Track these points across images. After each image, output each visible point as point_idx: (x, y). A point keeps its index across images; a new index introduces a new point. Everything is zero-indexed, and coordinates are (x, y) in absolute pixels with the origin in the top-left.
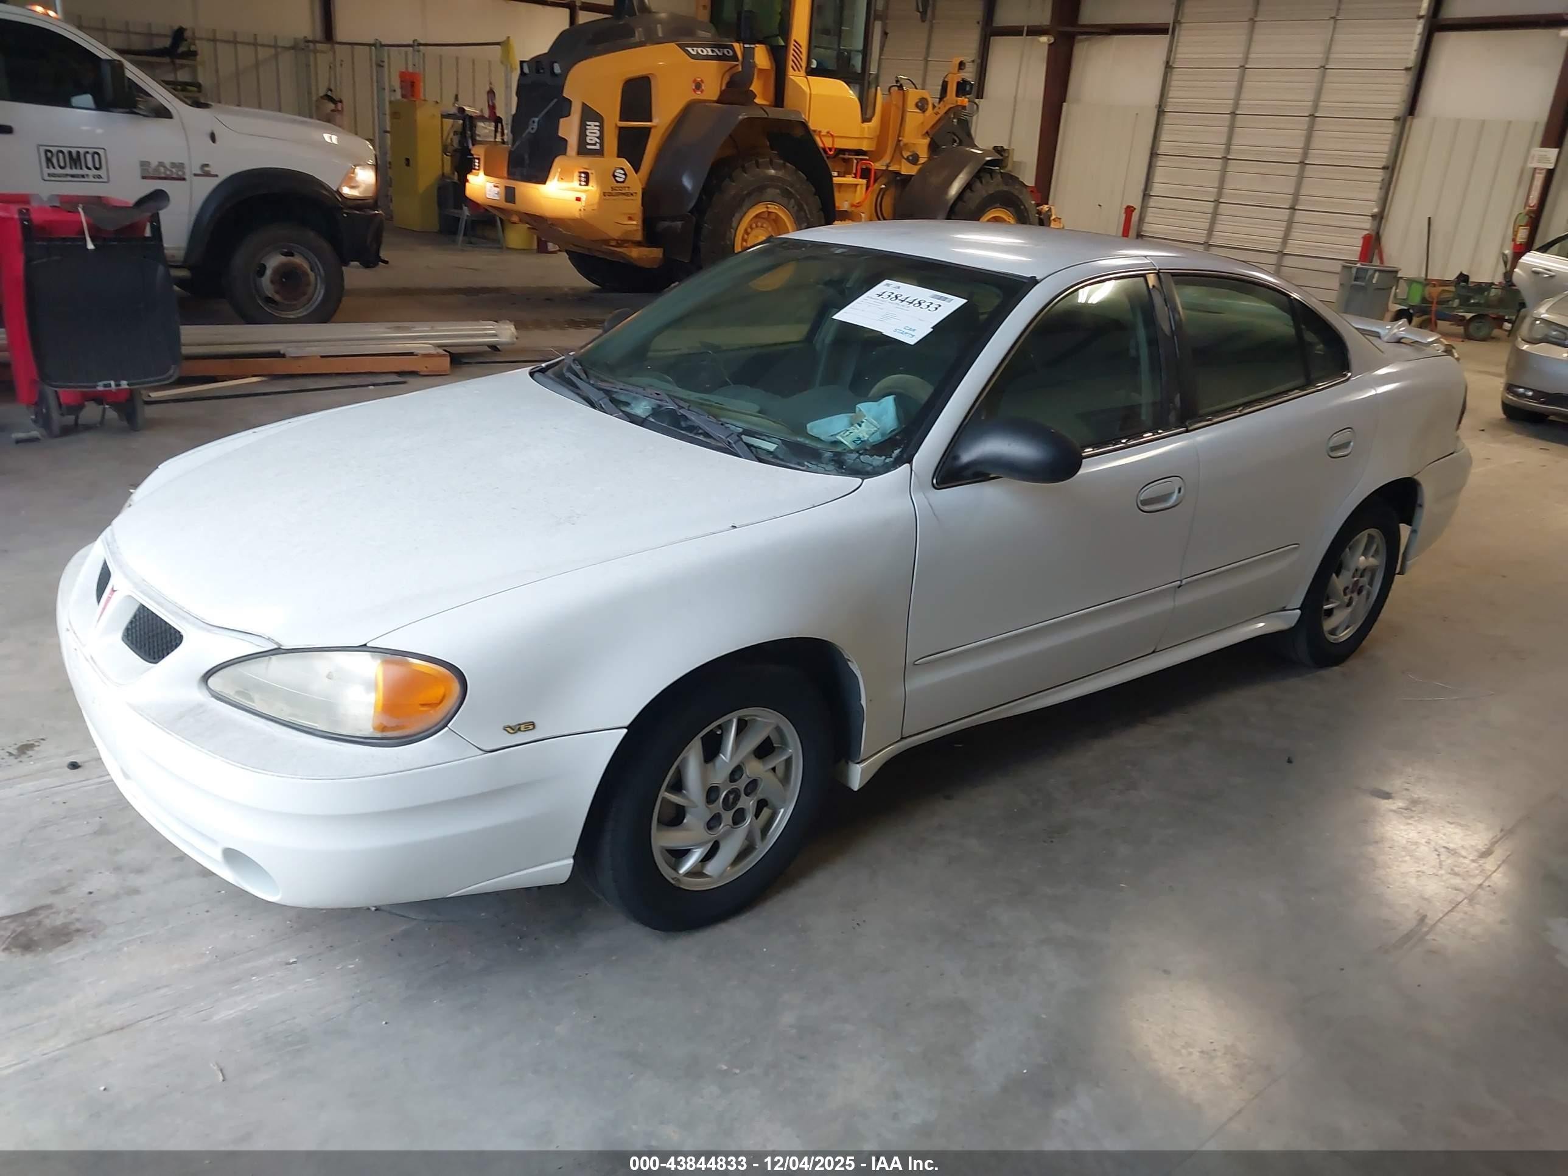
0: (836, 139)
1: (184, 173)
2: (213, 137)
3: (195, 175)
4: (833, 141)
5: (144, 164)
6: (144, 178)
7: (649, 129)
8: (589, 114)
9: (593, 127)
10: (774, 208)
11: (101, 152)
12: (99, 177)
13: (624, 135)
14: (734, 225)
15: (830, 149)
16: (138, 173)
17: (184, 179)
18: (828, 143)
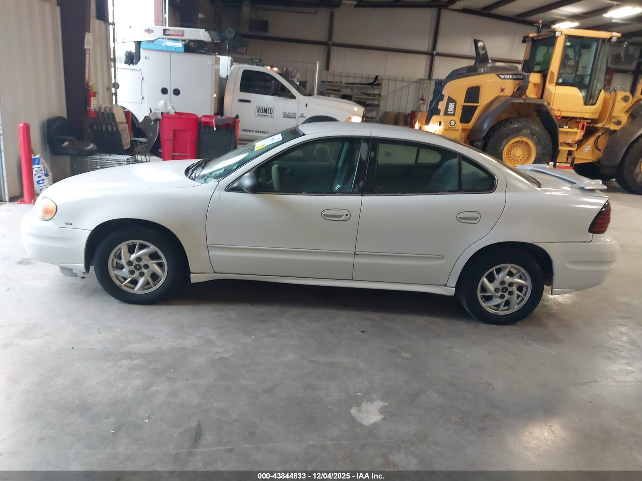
0: (562, 113)
1: (296, 116)
2: (306, 105)
3: (299, 117)
4: (561, 113)
5: (285, 113)
6: (284, 117)
7: (477, 107)
8: (450, 100)
9: (451, 105)
10: (525, 139)
11: (273, 109)
12: (271, 116)
13: (465, 109)
14: (503, 144)
15: (559, 117)
16: (282, 115)
17: (295, 118)
18: (558, 114)
